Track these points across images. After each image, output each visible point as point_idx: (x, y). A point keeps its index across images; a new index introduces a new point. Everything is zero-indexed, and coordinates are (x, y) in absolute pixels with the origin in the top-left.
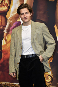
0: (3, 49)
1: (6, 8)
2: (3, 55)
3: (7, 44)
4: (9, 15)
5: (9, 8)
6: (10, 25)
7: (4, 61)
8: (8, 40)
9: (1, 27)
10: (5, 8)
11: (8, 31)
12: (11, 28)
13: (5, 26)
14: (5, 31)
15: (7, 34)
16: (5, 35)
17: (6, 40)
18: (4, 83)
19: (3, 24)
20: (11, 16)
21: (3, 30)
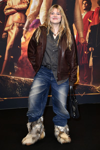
0: (22, 46)
1: (26, 5)
2: (22, 52)
3: (26, 41)
5: (29, 5)
6: (29, 23)
7: (23, 58)
8: (27, 38)
9: (21, 25)
10: (24, 6)
11: (27, 28)
12: (30, 26)
13: (24, 24)
15: (26, 31)
16: (24, 32)
17: (25, 37)
19: (23, 21)
20: (30, 14)
21: (22, 27)
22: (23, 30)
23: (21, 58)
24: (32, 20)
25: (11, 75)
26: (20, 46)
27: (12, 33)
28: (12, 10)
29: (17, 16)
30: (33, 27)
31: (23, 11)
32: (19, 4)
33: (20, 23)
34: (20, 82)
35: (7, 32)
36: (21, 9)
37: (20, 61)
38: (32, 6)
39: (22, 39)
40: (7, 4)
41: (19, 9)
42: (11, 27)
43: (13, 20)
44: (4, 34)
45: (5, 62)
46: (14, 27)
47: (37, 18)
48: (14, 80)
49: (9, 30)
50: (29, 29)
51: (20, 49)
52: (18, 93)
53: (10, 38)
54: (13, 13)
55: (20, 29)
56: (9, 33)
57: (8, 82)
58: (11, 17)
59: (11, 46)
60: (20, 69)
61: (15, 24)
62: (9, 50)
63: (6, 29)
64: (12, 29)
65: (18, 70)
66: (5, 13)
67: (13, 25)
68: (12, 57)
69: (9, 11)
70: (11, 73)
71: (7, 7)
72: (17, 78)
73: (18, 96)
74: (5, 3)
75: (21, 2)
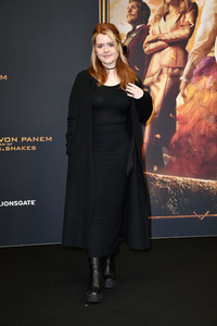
0: (178, 113)
1: (187, 31)
2: (178, 126)
3: (186, 103)
4: (192, 46)
5: (192, 30)
6: (193, 66)
7: (180, 138)
9: (176, 71)
10: (183, 32)
11: (189, 77)
12: (195, 72)
13: (182, 69)
14: (183, 78)
15: (187, 84)
16: (182, 85)
17: (184, 96)
18: (180, 179)
19: (179, 64)
20: (195, 48)
21: (179, 75)
22: (180, 81)
23: (175, 137)
24: (199, 60)
25: (157, 172)
26: (175, 114)
27: (158, 89)
28: (160, 43)
29: (168, 55)
30: (201, 73)
31: (180, 44)
32: (172, 31)
33: (173, 69)
34: (175, 186)
35: (148, 87)
36: (177, 39)
37: (175, 142)
38: (199, 32)
39: (177, 99)
40: (150, 31)
41: (172, 39)
42: (156, 76)
43: (160, 62)
46: (162, 77)
47: (210, 55)
48: (162, 181)
49: (152, 83)
50: (193, 79)
51: (174, 120)
52: (171, 207)
53: (155, 97)
54: (160, 49)
55: (175, 79)
56: (153, 88)
59: (156, 113)
60: (174, 159)
61: (165, 70)
63: (147, 81)
64: (158, 80)
65: (170, 162)
66: (146, 50)
67: (161, 72)
68: (158, 136)
69: (152, 46)
70: (156, 169)
71: (149, 38)
72: (168, 178)
73: (170, 213)
74: (145, 31)
75: (178, 25)
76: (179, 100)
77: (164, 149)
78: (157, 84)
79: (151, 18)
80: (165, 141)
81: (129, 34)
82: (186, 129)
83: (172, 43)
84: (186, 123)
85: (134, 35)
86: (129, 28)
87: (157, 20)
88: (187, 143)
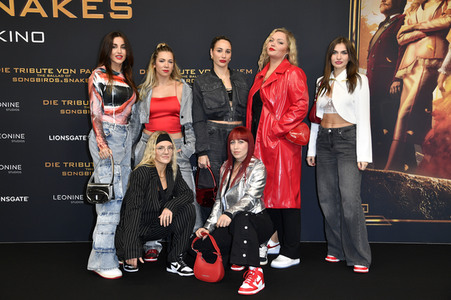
0: (434, 108)
1: (448, 20)
2: (434, 122)
3: (444, 97)
7: (436, 135)
8: (447, 90)
9: (434, 62)
11: (449, 69)
13: (441, 60)
14: (442, 70)
15: (446, 76)
16: (440, 78)
17: (442, 89)
18: (436, 180)
19: (438, 54)
21: (437, 67)
22: (438, 74)
23: (431, 134)
25: (408, 171)
26: (430, 108)
27: (412, 81)
28: (416, 33)
29: (426, 45)
32: (431, 19)
33: (430, 60)
34: (429, 187)
35: (401, 80)
36: (436, 28)
37: (430, 140)
40: (406, 21)
41: (430, 29)
42: (410, 68)
43: (415, 53)
44: (395, 84)
45: (394, 144)
46: (417, 69)
48: (413, 182)
49: (406, 75)
51: (430, 115)
52: (423, 210)
53: (408, 91)
54: (416, 40)
55: (432, 71)
56: (406, 81)
57: (399, 185)
58: (411, 49)
59: (409, 108)
60: (428, 158)
61: (421, 62)
62: (405, 118)
63: (399, 74)
64: (413, 72)
65: (424, 161)
66: (400, 41)
67: (416, 64)
68: (410, 132)
69: (407, 36)
70: (407, 168)
71: (404, 28)
72: (421, 178)
73: (423, 217)
74: (400, 21)
75: (438, 13)
76: (437, 94)
77: (417, 147)
78: (411, 76)
79: (408, 7)
80: (419, 138)
81: (382, 24)
82: (442, 125)
83: (429, 33)
84: (444, 119)
85: (387, 25)
86: (383, 18)
87: (413, 8)
88: (444, 140)
